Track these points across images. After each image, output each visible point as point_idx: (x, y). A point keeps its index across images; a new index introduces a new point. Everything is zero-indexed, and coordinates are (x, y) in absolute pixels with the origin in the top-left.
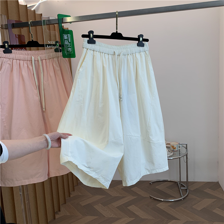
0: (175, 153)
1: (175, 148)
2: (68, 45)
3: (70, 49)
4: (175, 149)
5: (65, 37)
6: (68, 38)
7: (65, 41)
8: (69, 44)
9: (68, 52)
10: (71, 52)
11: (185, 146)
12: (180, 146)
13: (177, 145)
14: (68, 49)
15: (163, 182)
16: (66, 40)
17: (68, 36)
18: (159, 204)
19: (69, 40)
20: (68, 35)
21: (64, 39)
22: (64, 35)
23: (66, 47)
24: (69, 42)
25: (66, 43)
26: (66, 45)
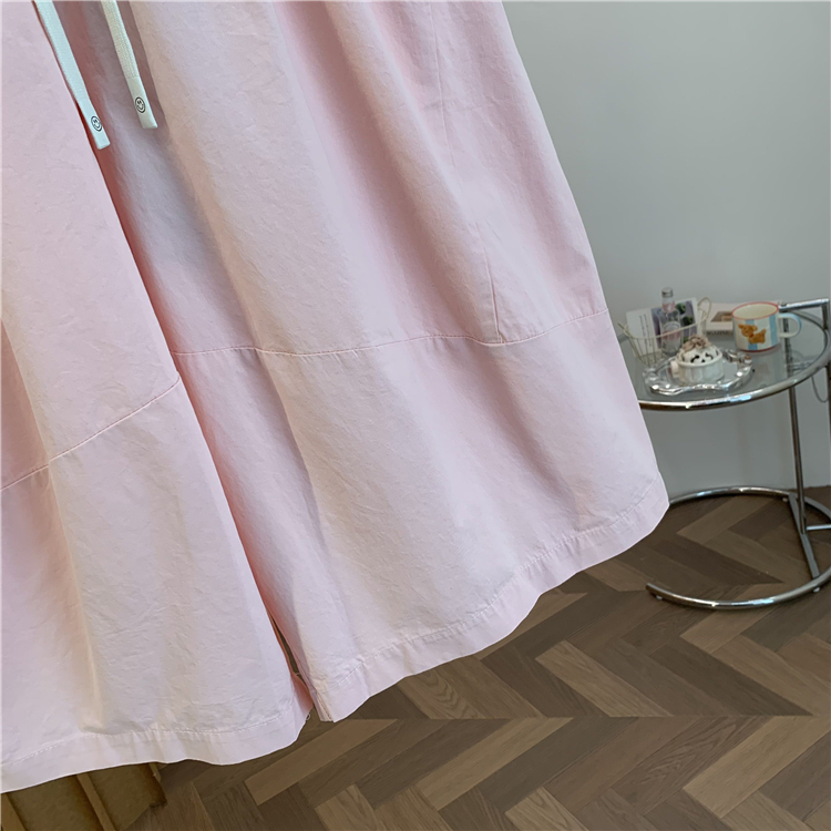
0: (764, 359)
1: (762, 335)
4: (763, 341)
11: (818, 313)
12: (790, 323)
13: (773, 315)
18: (696, 628)
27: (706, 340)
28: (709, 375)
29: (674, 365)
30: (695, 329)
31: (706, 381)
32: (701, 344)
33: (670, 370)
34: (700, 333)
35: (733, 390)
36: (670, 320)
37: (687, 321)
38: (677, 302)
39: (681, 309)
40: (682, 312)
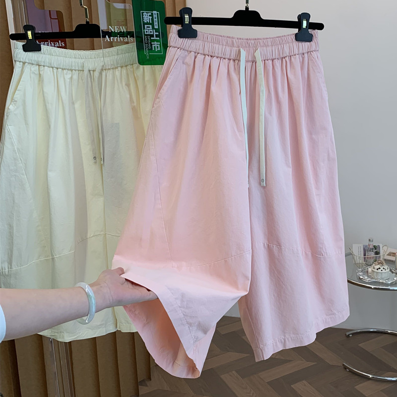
2: (152, 36)
3: (156, 46)
5: (146, 17)
6: (152, 19)
8: (155, 33)
9: (151, 51)
10: (159, 51)
14: (151, 45)
15: (375, 334)
16: (147, 24)
17: (152, 15)
18: (361, 385)
19: (156, 23)
20: (154, 12)
21: (143, 22)
22: (143, 13)
23: (148, 40)
24: (155, 29)
25: (147, 32)
26: (147, 35)
27: (384, 262)
28: (383, 276)
29: (370, 270)
30: (380, 257)
31: (382, 279)
32: (382, 264)
33: (367, 272)
34: (381, 259)
35: (392, 285)
36: (370, 251)
37: (377, 253)
38: (374, 244)
39: (375, 247)
40: (376, 249)
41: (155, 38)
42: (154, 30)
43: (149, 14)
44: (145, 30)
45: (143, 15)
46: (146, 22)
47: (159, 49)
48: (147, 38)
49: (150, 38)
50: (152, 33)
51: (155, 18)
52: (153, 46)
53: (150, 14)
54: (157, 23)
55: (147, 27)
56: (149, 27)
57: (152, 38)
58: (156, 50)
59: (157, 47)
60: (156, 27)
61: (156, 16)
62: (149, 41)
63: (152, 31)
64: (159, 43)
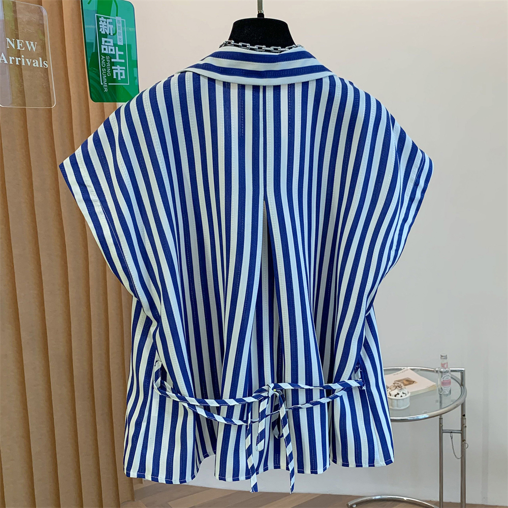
2: (114, 56)
3: (119, 72)
5: (105, 25)
6: (114, 30)
7: (103, 40)
8: (118, 53)
9: (111, 79)
10: (123, 81)
14: (112, 70)
16: (105, 36)
17: (114, 23)
19: (120, 37)
20: (117, 18)
21: (100, 33)
22: (98, 18)
23: (106, 62)
24: (119, 46)
25: (105, 49)
26: (105, 55)
41: (117, 60)
42: (117, 48)
43: (108, 20)
44: (103, 47)
45: (98, 21)
46: (103, 32)
47: (123, 77)
48: (105, 59)
49: (111, 60)
50: (113, 52)
51: (119, 29)
52: (115, 72)
53: (111, 21)
54: (122, 37)
55: (106, 42)
56: (110, 42)
57: (113, 60)
58: (119, 79)
59: (121, 74)
60: (120, 43)
61: (121, 25)
62: (109, 65)
63: (113, 48)
64: (124, 68)
